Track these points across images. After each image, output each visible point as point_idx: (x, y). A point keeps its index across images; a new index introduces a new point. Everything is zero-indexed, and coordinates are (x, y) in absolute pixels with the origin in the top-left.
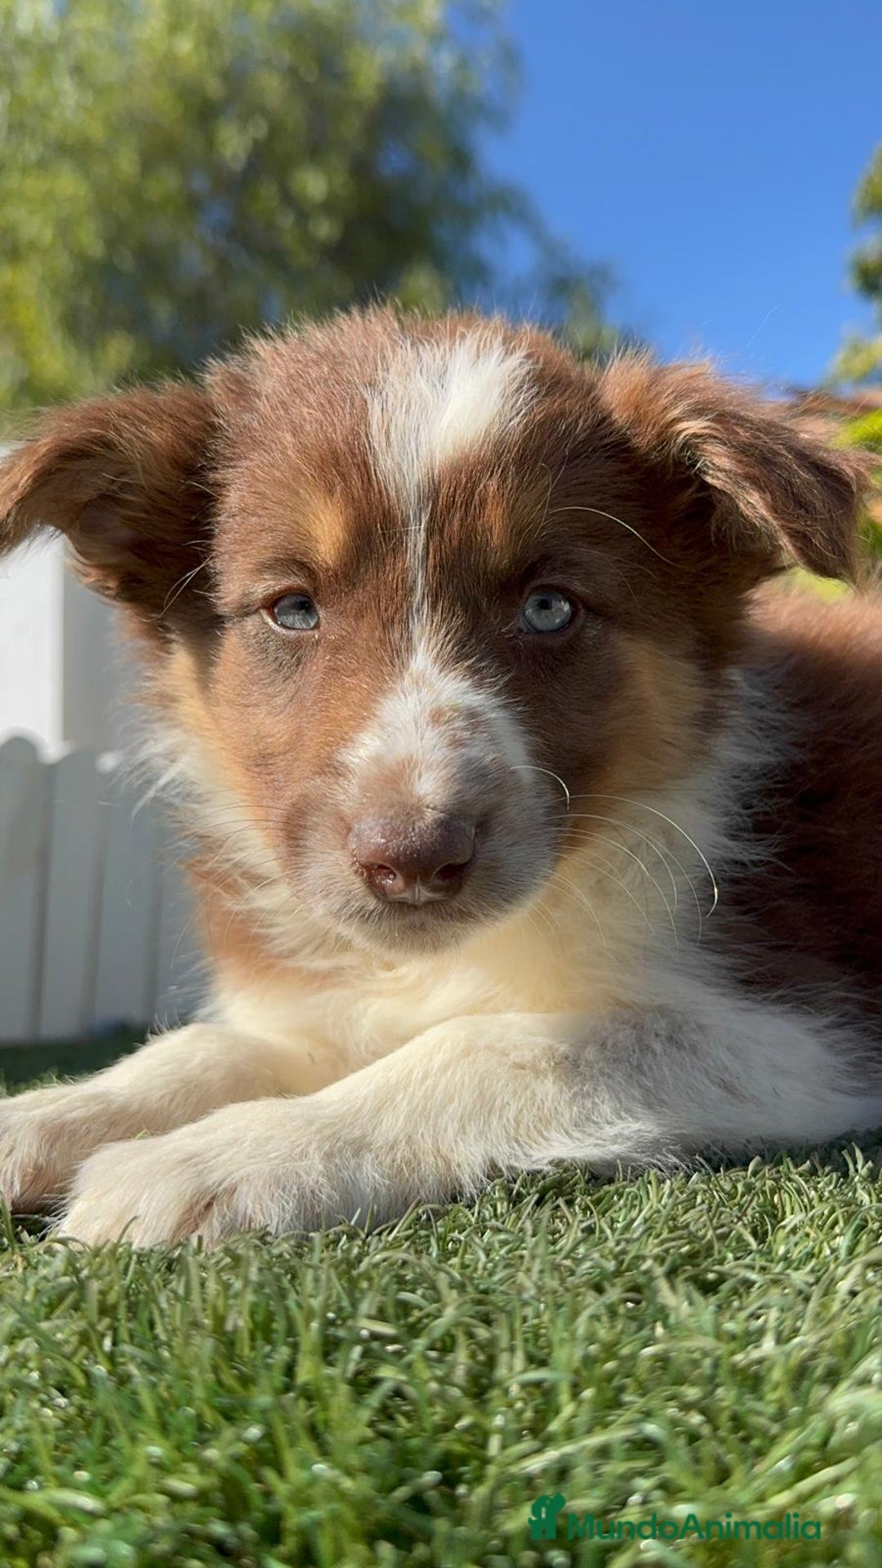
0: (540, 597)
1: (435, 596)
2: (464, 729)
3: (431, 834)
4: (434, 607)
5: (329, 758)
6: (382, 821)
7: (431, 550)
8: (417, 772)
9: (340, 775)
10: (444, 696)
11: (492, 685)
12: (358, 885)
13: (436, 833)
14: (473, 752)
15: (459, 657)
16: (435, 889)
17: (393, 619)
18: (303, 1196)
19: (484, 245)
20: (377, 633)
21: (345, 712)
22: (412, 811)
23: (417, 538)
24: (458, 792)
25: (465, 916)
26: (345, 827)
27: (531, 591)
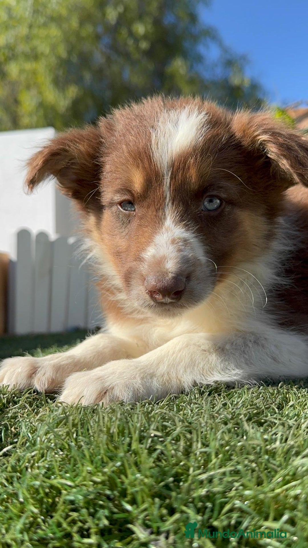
0: (209, 199)
1: (173, 200)
2: (182, 245)
4: (173, 204)
5: (138, 255)
6: (155, 277)
7: (172, 185)
8: (166, 260)
9: (142, 261)
10: (176, 234)
11: (192, 230)
12: (148, 297)
13: (172, 281)
14: (185, 253)
15: (181, 221)
16: (173, 299)
17: (159, 208)
18: (134, 391)
19: (201, 49)
20: (154, 213)
21: (144, 240)
22: (164, 274)
23: (167, 180)
24: (180, 267)
25: (182, 307)
26: (143, 279)
27: (206, 197)
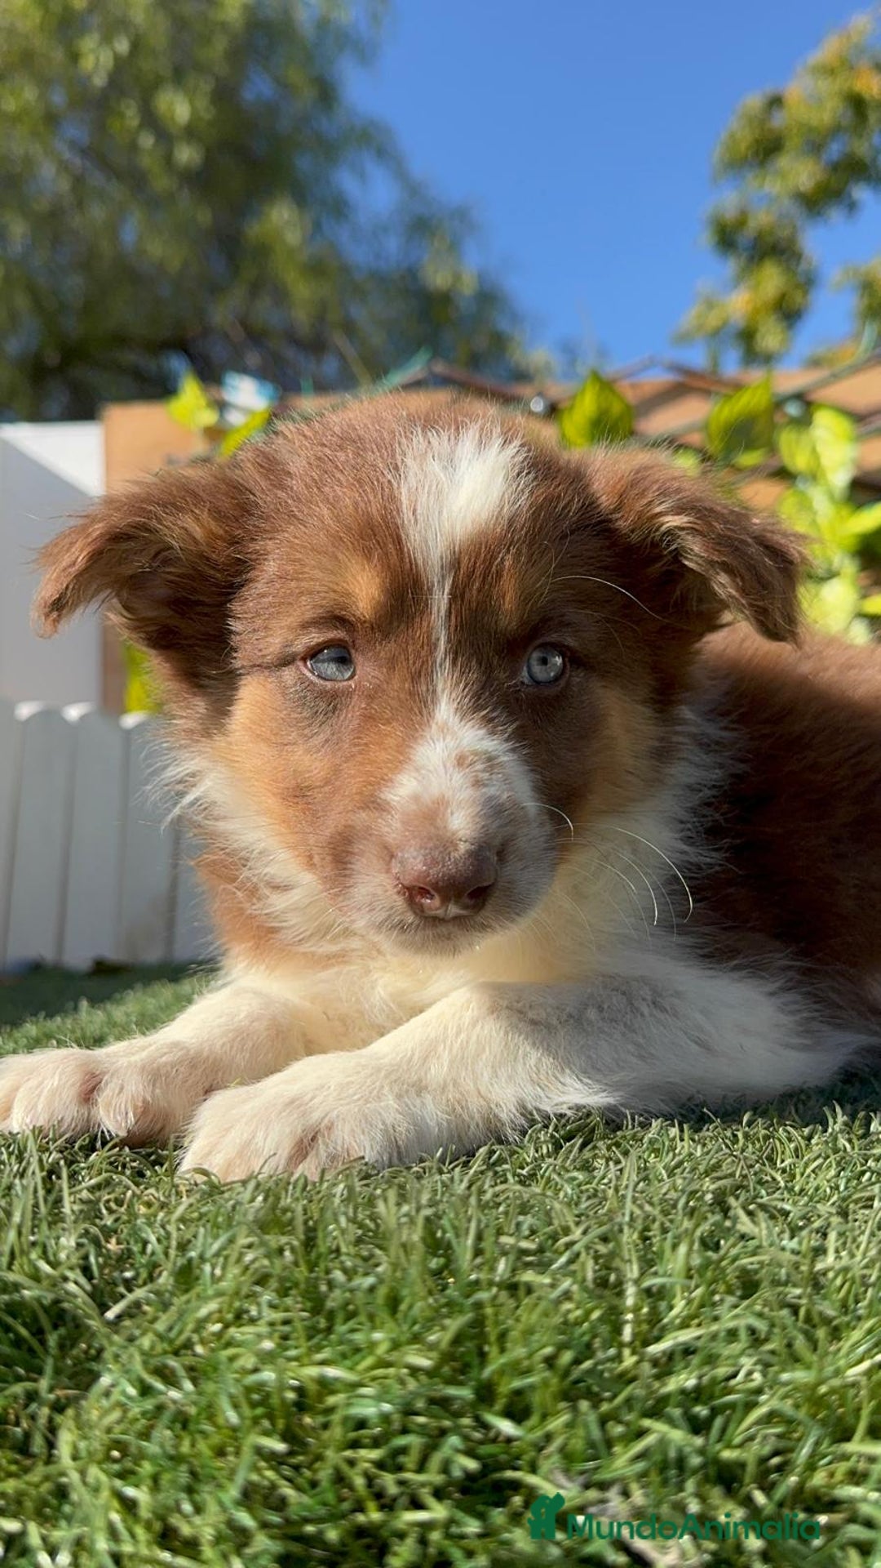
0: (542, 655)
1: (455, 652)
2: (484, 771)
3: (464, 863)
4: (454, 662)
5: (372, 795)
6: (422, 851)
7: (453, 611)
8: (449, 811)
9: (384, 811)
10: (465, 742)
11: (504, 732)
12: (400, 902)
13: (468, 863)
14: (492, 791)
15: (477, 708)
16: (465, 907)
17: (420, 672)
20: (407, 686)
21: (384, 756)
22: (446, 843)
23: (440, 600)
24: (483, 827)
25: (484, 927)
26: (389, 854)
27: (535, 649)
